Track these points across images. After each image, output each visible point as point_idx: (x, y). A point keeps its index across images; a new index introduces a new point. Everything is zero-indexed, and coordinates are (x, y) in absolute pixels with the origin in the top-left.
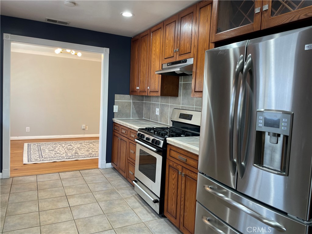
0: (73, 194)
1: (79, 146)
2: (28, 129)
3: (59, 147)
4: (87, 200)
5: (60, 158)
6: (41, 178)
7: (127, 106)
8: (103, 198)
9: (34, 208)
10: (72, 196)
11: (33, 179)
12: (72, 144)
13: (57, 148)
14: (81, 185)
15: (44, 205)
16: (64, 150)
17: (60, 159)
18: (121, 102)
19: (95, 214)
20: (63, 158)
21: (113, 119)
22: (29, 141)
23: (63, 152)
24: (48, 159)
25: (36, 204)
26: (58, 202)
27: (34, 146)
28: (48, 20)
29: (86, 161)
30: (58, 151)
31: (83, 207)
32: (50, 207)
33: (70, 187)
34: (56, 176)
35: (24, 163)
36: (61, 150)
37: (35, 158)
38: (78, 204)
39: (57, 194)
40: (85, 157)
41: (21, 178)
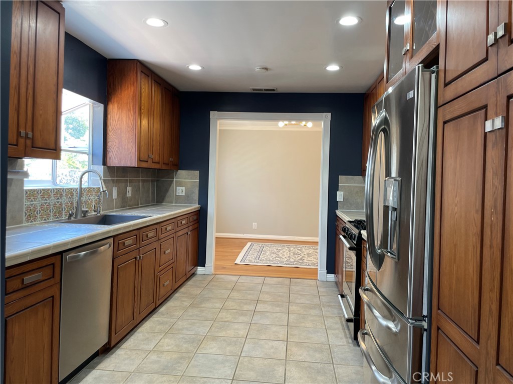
0: (267, 300)
1: (311, 251)
2: (255, 225)
3: (284, 250)
4: (278, 309)
5: (279, 262)
6: (243, 280)
7: (357, 192)
8: (298, 311)
9: (219, 305)
10: (264, 302)
11: (234, 278)
12: (303, 249)
13: (281, 252)
14: (281, 294)
15: (229, 304)
16: (288, 254)
17: (277, 263)
18: (349, 186)
19: (277, 323)
20: (282, 262)
21: (336, 211)
22: (254, 240)
23: (286, 256)
24: (264, 262)
25: (222, 302)
26: (246, 304)
27: (257, 246)
28: (254, 90)
29: (308, 270)
30: (281, 255)
31: (268, 314)
32: (234, 307)
33: (267, 293)
34: (260, 280)
35: (235, 263)
36: (285, 254)
37: (251, 259)
38: (265, 310)
39: (250, 297)
40: (309, 265)
41: (223, 276)
